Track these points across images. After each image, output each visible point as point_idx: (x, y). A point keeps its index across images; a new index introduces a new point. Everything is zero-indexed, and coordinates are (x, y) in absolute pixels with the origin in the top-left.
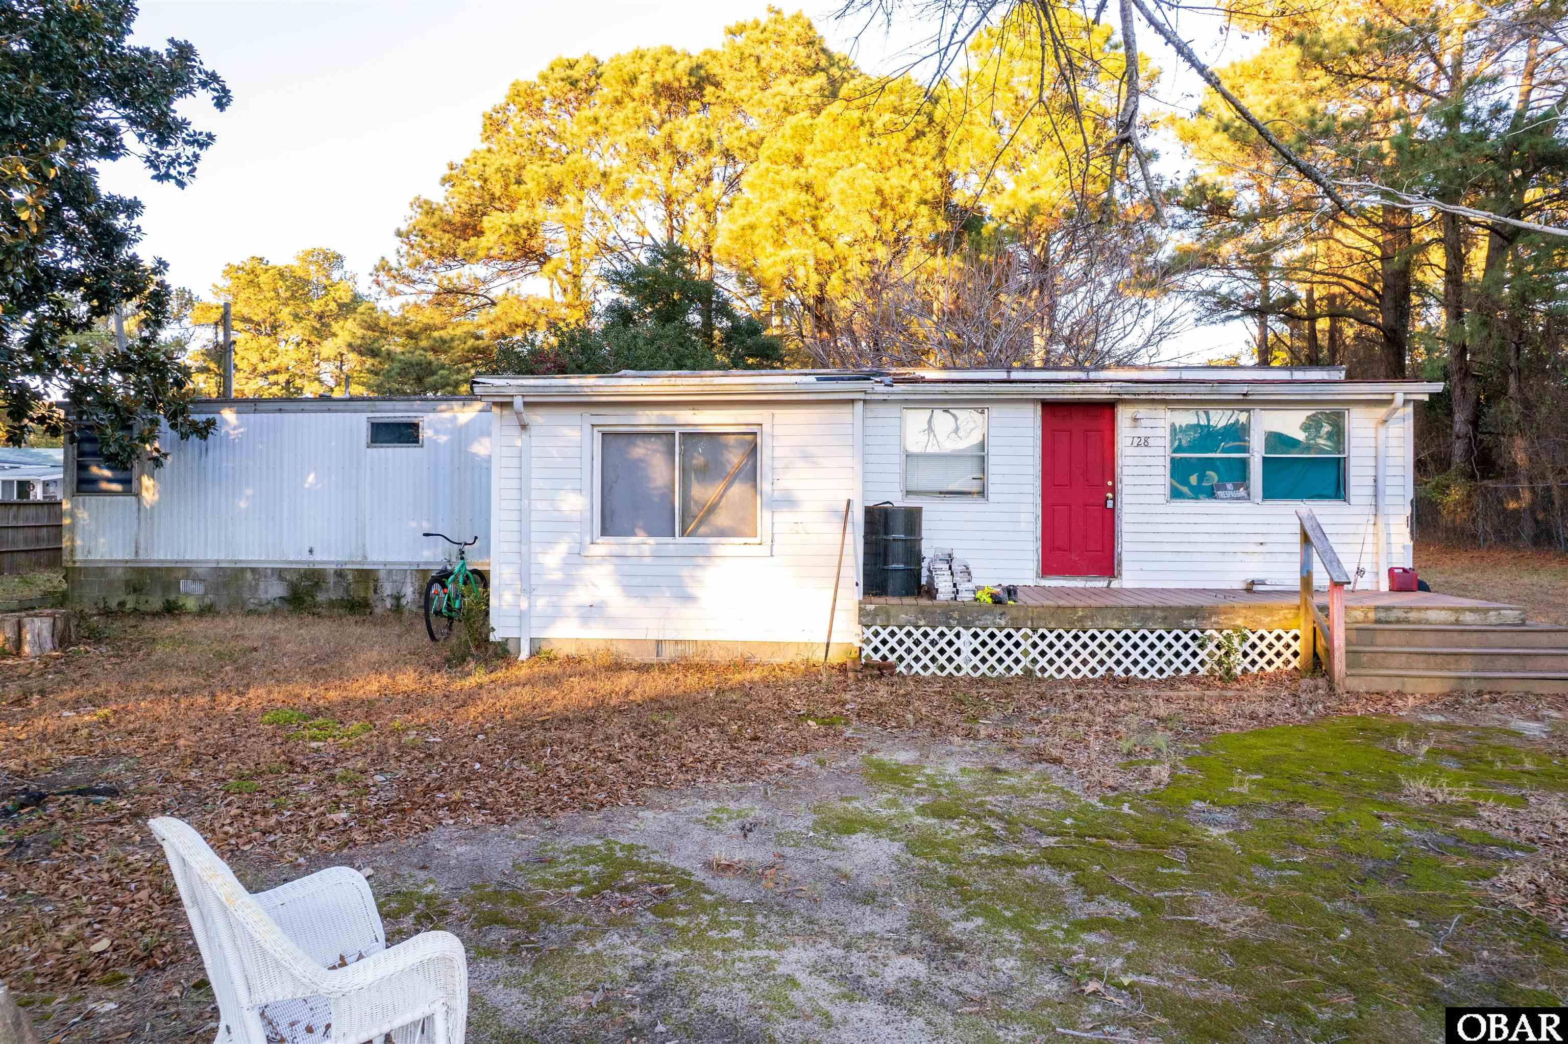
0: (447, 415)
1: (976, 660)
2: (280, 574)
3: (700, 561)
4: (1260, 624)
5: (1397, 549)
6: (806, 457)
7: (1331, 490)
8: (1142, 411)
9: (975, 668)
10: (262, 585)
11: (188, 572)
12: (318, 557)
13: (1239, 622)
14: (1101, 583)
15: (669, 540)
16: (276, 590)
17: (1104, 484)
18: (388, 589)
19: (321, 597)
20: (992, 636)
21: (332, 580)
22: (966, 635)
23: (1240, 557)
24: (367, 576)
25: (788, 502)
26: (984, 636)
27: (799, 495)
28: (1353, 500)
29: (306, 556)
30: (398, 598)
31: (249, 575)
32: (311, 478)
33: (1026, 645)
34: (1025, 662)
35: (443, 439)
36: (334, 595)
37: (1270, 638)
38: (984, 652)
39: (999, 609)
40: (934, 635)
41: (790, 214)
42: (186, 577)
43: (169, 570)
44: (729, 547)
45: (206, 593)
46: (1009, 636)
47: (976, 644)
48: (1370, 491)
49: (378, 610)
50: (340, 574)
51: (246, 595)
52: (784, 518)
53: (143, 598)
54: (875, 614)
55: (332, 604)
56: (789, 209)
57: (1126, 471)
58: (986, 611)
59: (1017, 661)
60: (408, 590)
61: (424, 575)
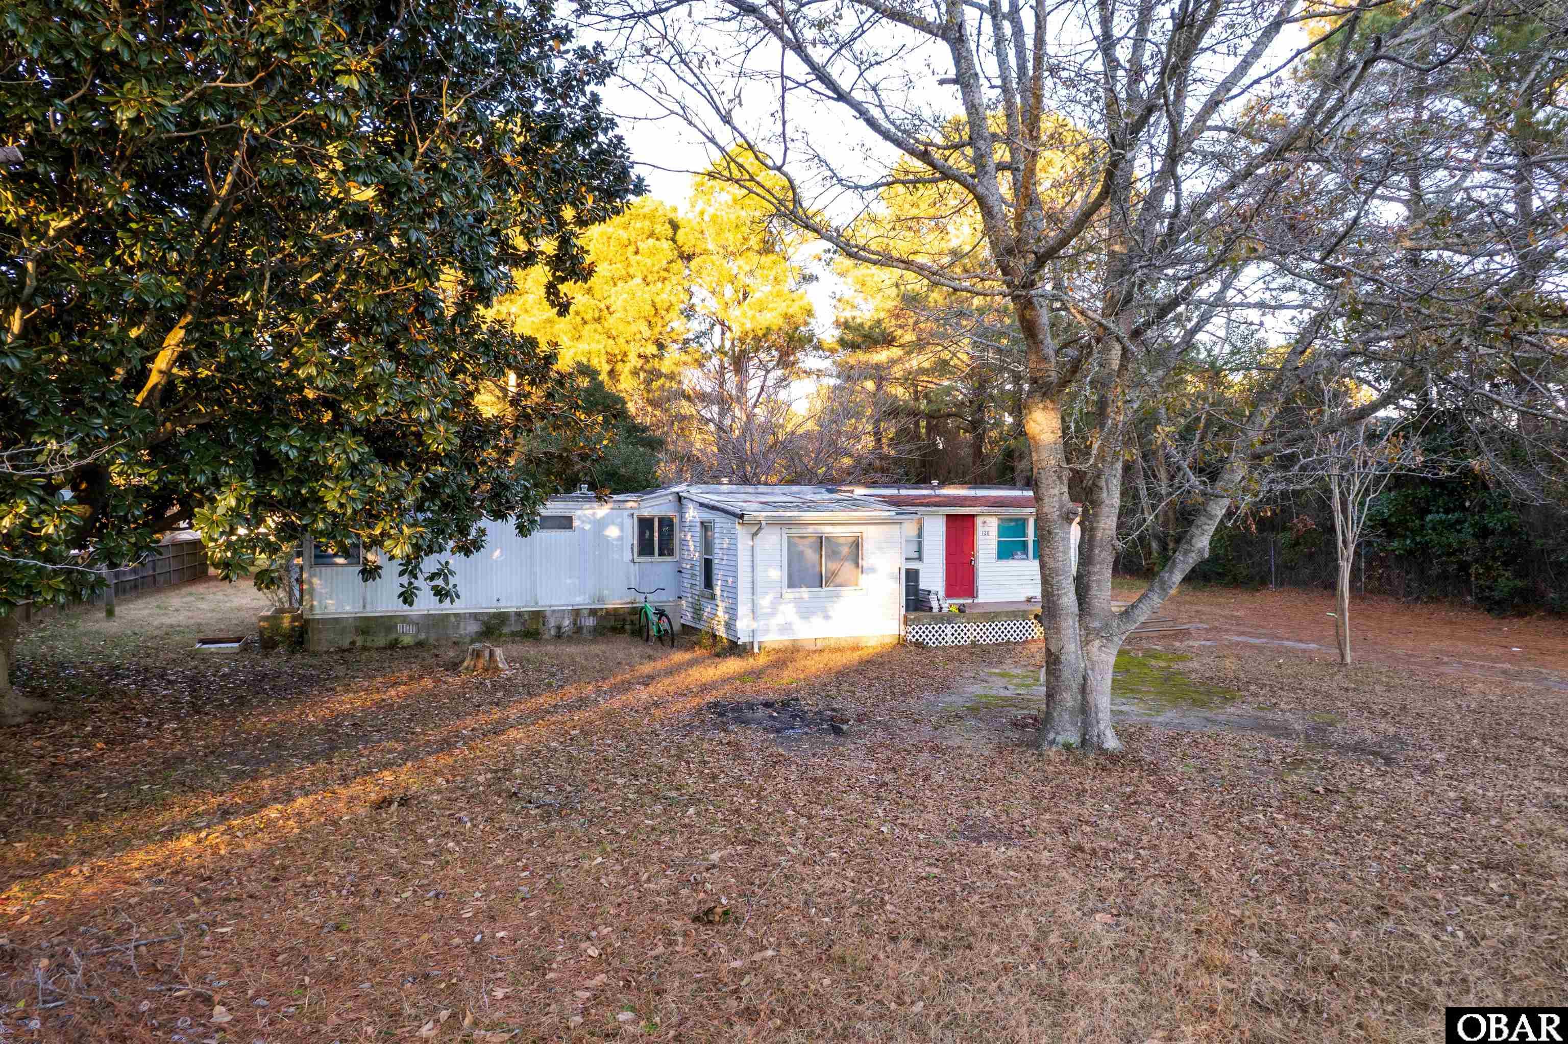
0: (591, 512)
1: (953, 638)
2: (475, 616)
3: (835, 599)
8: (985, 520)
9: (953, 642)
10: (462, 625)
11: (406, 618)
12: (503, 603)
14: (971, 601)
15: (819, 589)
16: (473, 628)
17: (971, 554)
18: (552, 623)
19: (506, 630)
20: (959, 627)
21: (513, 619)
22: (949, 627)
23: (1025, 586)
24: (538, 615)
25: (873, 570)
26: (956, 627)
27: (878, 566)
29: (495, 604)
30: (559, 628)
31: (453, 619)
32: (497, 553)
33: (972, 630)
34: (971, 638)
35: (587, 527)
36: (517, 628)
38: (956, 634)
40: (937, 628)
42: (404, 622)
43: (390, 618)
44: (845, 592)
45: (418, 632)
46: (965, 627)
47: (953, 631)
49: (546, 636)
50: (519, 614)
51: (450, 632)
52: (871, 578)
53: (369, 638)
54: (913, 620)
55: (513, 634)
57: (979, 547)
59: (968, 637)
60: (566, 622)
61: (577, 613)
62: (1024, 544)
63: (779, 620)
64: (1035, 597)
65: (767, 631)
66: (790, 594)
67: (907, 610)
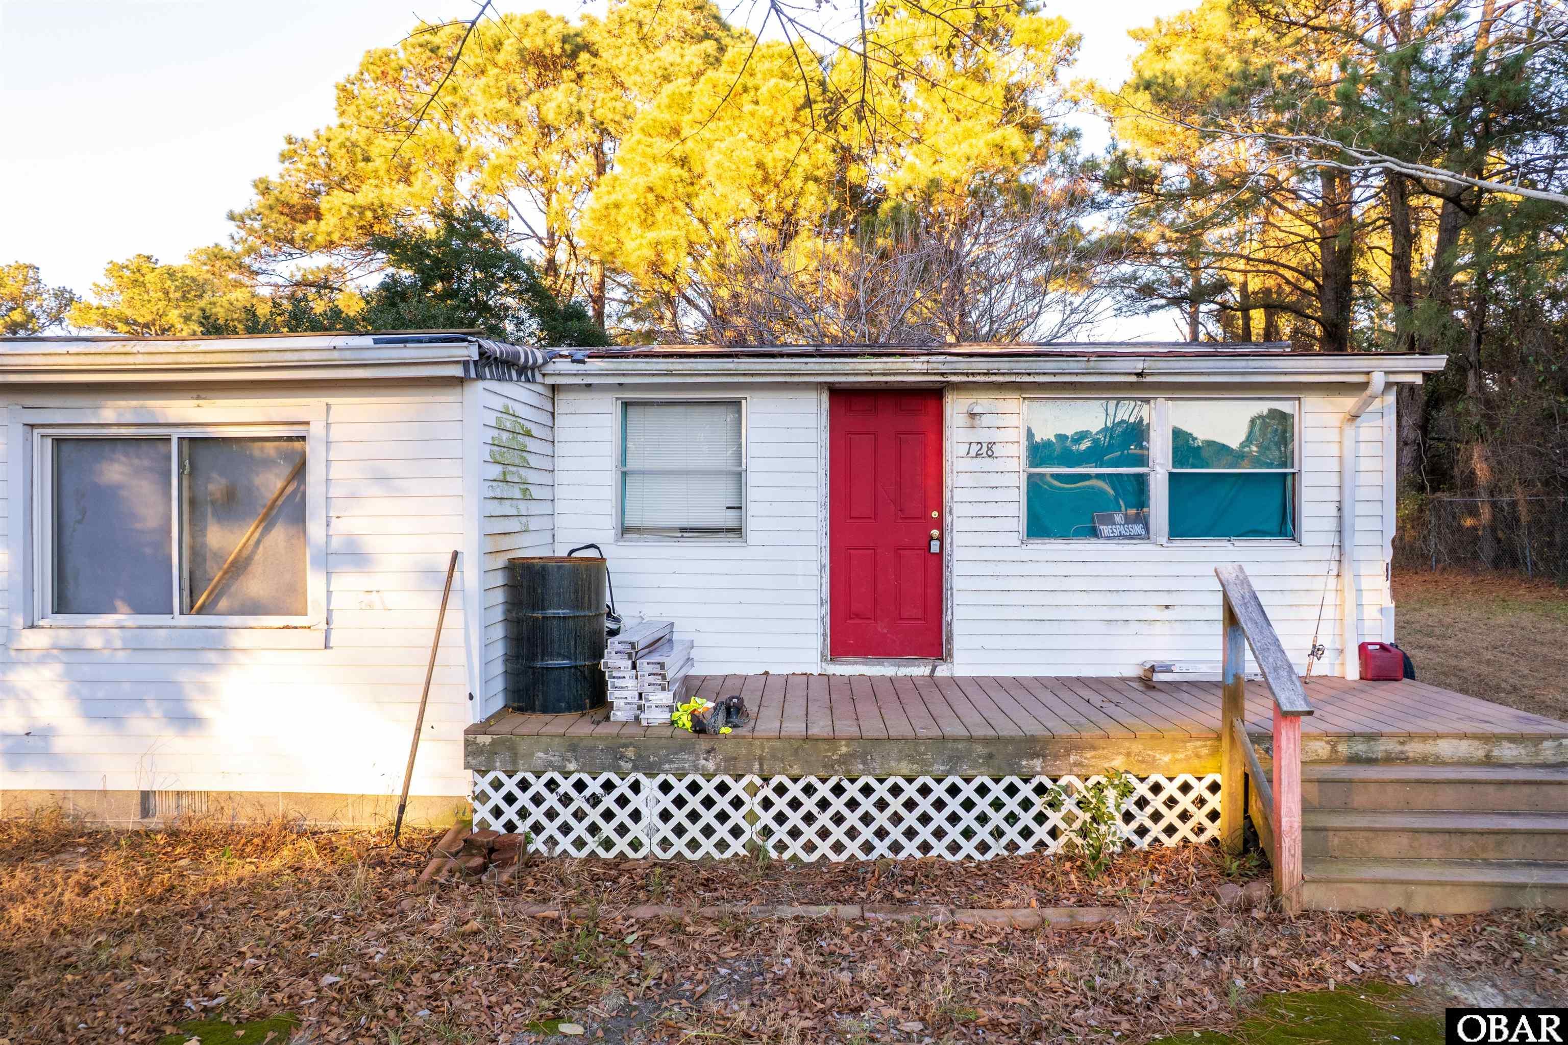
1: (666, 830)
3: (212, 657)
4: (1153, 764)
5: (1371, 612)
6: (382, 479)
7: (1274, 524)
8: (983, 402)
9: (665, 844)
13: (1118, 762)
14: (920, 670)
15: (164, 620)
17: (926, 516)
20: (694, 788)
22: (650, 786)
23: (1134, 627)
25: (353, 556)
26: (680, 788)
27: (371, 544)
28: (1306, 538)
33: (752, 803)
34: (750, 832)
37: (1171, 789)
38: (679, 816)
39: (703, 743)
40: (594, 787)
44: (259, 633)
46: (723, 789)
47: (667, 802)
48: (1332, 524)
54: (495, 750)
57: (959, 495)
58: (683, 745)
59: (736, 832)
63: (8, 717)
64: (1168, 669)
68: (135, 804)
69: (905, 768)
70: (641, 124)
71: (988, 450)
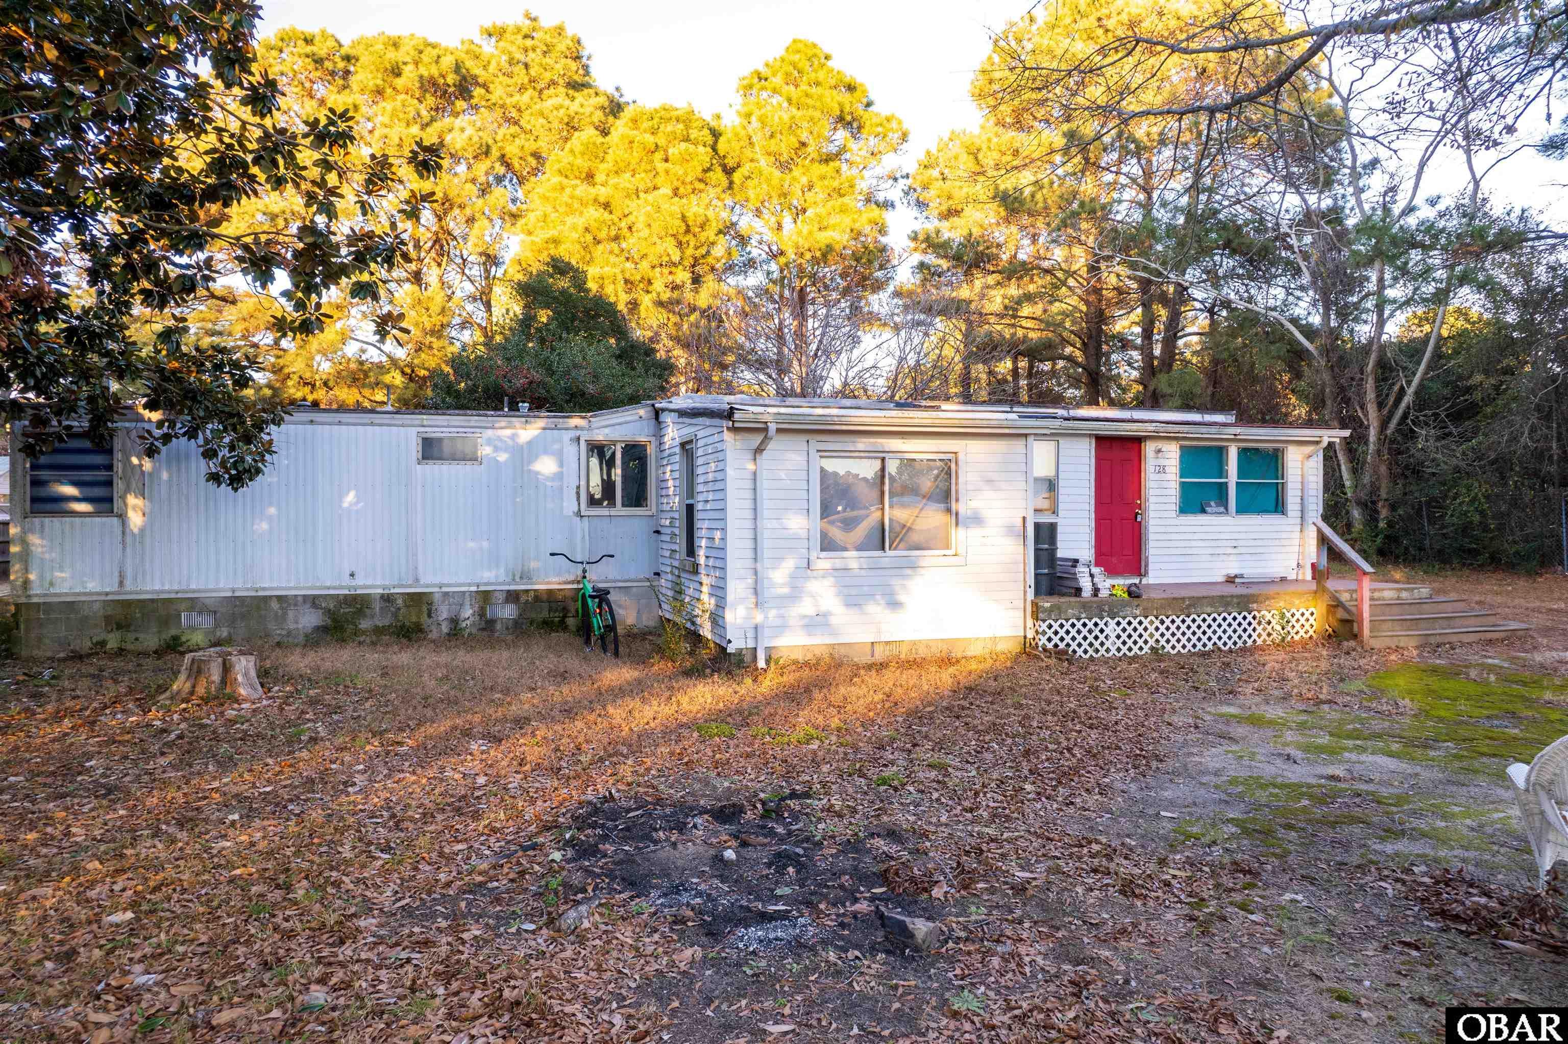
0: (508, 432)
1: (1119, 643)
2: (313, 601)
3: (909, 571)
4: (1292, 604)
6: (990, 481)
7: (1272, 508)
8: (1160, 444)
9: (1119, 650)
10: (291, 614)
11: (194, 604)
12: (360, 581)
13: (1282, 604)
15: (879, 553)
16: (309, 620)
17: (1133, 503)
18: (444, 613)
19: (365, 624)
20: (1130, 623)
21: (377, 606)
22: (1112, 623)
23: (1222, 557)
24: (419, 601)
25: (977, 520)
26: (1124, 623)
27: (986, 513)
28: (1290, 513)
29: (346, 581)
30: (454, 621)
31: (275, 605)
32: (350, 497)
33: (1151, 629)
34: (1151, 642)
35: (503, 457)
36: (383, 620)
37: (1298, 615)
38: (1124, 636)
39: (1135, 602)
40: (1090, 625)
41: (595, 232)
42: (191, 609)
43: (170, 601)
44: (930, 558)
45: (217, 626)
46: (1140, 623)
47: (1119, 630)
49: (434, 635)
50: (387, 599)
51: (272, 626)
52: (974, 533)
53: (131, 636)
54: (1050, 611)
55: (378, 631)
56: (594, 225)
57: (1152, 492)
58: (1123, 604)
59: (1146, 642)
60: (467, 612)
61: (485, 597)
62: (1222, 489)
63: (806, 607)
64: (1242, 576)
65: (782, 628)
66: (824, 562)
67: (1037, 593)
68: (868, 649)
69: (1209, 610)
70: (557, 166)
71: (1162, 470)
